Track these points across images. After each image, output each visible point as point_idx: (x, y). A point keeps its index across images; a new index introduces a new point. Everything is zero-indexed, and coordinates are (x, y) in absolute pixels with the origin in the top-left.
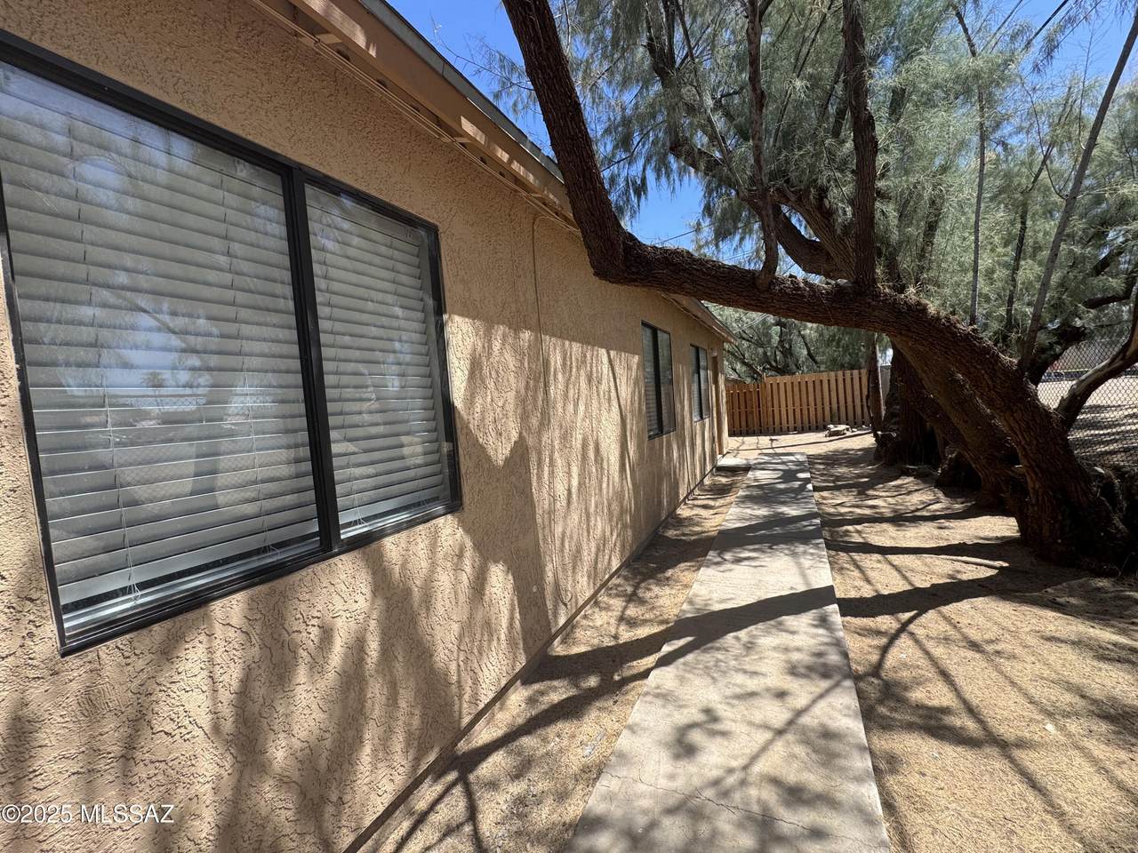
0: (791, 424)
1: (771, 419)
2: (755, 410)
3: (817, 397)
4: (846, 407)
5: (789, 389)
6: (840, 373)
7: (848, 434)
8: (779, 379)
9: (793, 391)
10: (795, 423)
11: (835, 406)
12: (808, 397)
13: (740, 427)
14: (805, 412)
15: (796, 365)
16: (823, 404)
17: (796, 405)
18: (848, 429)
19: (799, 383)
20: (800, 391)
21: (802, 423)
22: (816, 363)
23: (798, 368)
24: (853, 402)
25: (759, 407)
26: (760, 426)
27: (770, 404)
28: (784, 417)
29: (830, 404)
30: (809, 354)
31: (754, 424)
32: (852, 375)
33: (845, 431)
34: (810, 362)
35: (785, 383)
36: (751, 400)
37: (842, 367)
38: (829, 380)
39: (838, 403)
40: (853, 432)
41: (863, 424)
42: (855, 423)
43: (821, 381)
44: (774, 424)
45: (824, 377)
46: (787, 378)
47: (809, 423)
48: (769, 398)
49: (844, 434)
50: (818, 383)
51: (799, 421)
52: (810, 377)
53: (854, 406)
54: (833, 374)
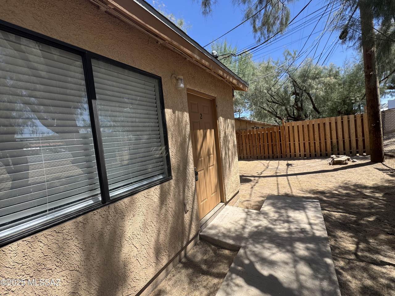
0: (302, 153)
1: (288, 149)
2: (278, 143)
3: (321, 134)
4: (344, 141)
5: (301, 129)
6: (339, 118)
7: (350, 163)
8: (294, 123)
9: (303, 131)
10: (305, 151)
11: (334, 140)
12: (314, 135)
13: (269, 154)
14: (312, 144)
15: (305, 116)
16: (325, 139)
17: (306, 140)
18: (348, 160)
19: (308, 125)
20: (308, 131)
21: (310, 152)
22: (319, 113)
23: (306, 117)
24: (350, 137)
25: (281, 142)
26: (281, 153)
27: (287, 140)
28: (297, 148)
29: (331, 139)
30: (314, 107)
31: (277, 152)
32: (348, 118)
33: (347, 162)
34: (315, 113)
35: (298, 126)
36: (275, 137)
37: (339, 113)
38: (330, 123)
39: (337, 138)
40: (353, 162)
41: (358, 153)
42: (351, 153)
43: (324, 124)
44: (290, 152)
45: (327, 121)
46: (299, 123)
47: (315, 152)
48: (287, 136)
49: (346, 164)
50: (322, 126)
51: (308, 151)
52: (315, 122)
53: (350, 141)
54: (333, 119)
